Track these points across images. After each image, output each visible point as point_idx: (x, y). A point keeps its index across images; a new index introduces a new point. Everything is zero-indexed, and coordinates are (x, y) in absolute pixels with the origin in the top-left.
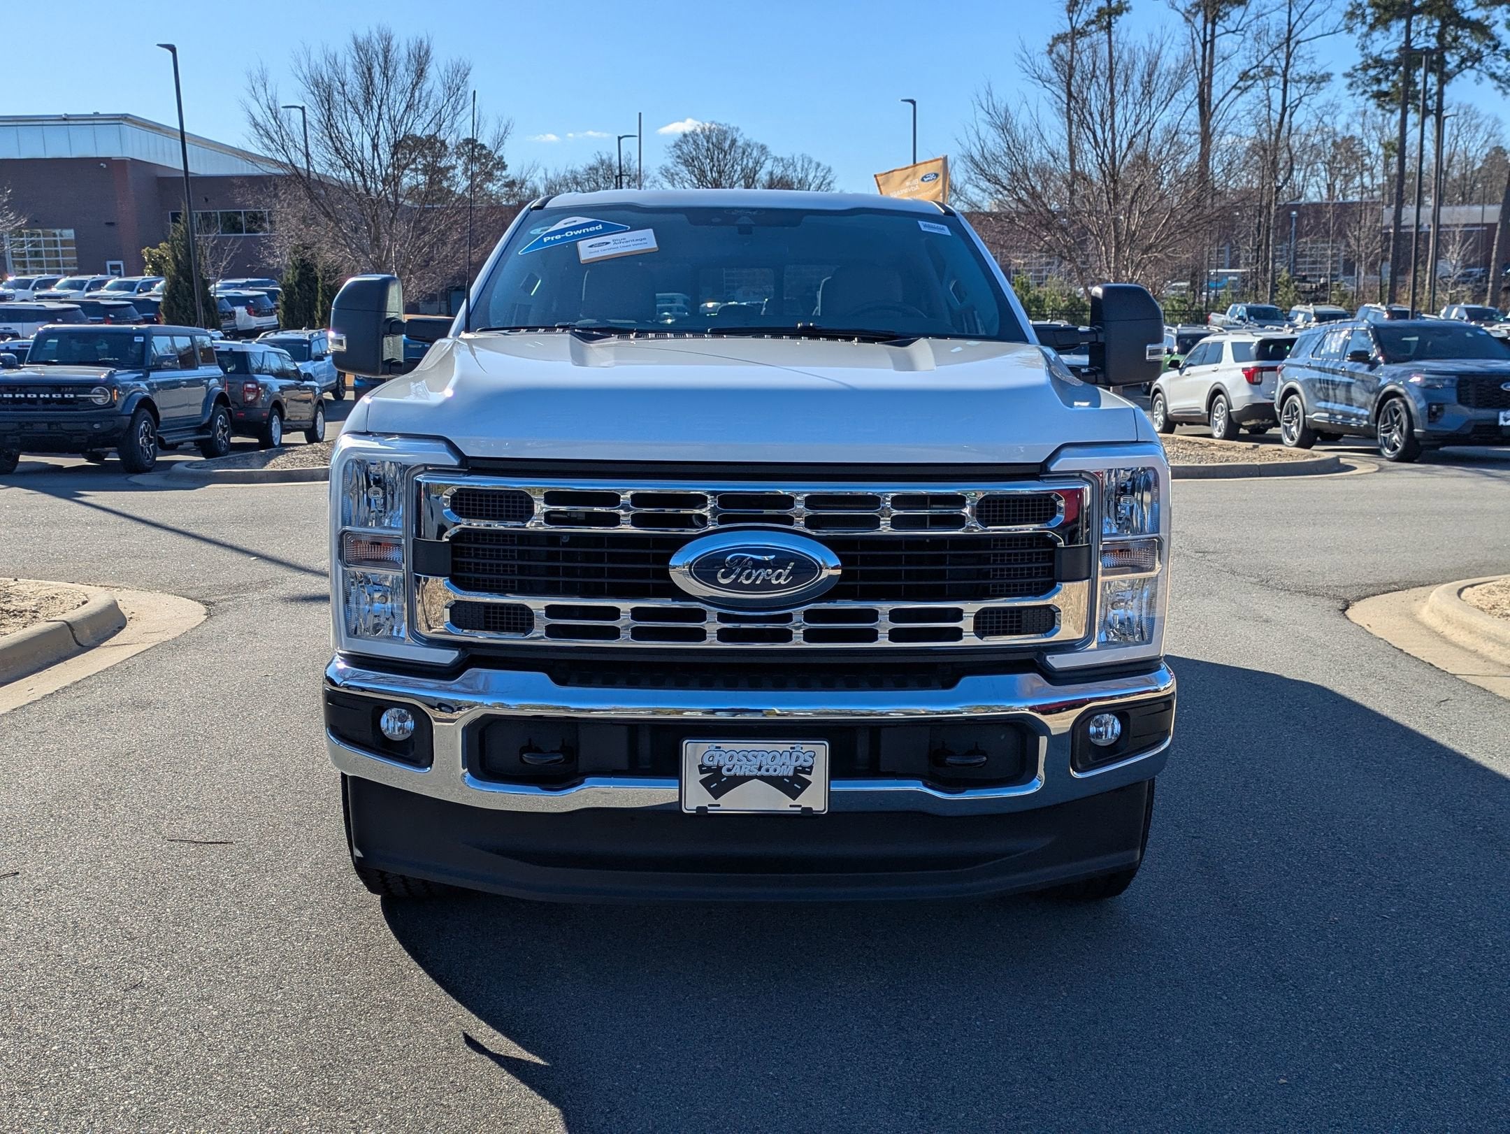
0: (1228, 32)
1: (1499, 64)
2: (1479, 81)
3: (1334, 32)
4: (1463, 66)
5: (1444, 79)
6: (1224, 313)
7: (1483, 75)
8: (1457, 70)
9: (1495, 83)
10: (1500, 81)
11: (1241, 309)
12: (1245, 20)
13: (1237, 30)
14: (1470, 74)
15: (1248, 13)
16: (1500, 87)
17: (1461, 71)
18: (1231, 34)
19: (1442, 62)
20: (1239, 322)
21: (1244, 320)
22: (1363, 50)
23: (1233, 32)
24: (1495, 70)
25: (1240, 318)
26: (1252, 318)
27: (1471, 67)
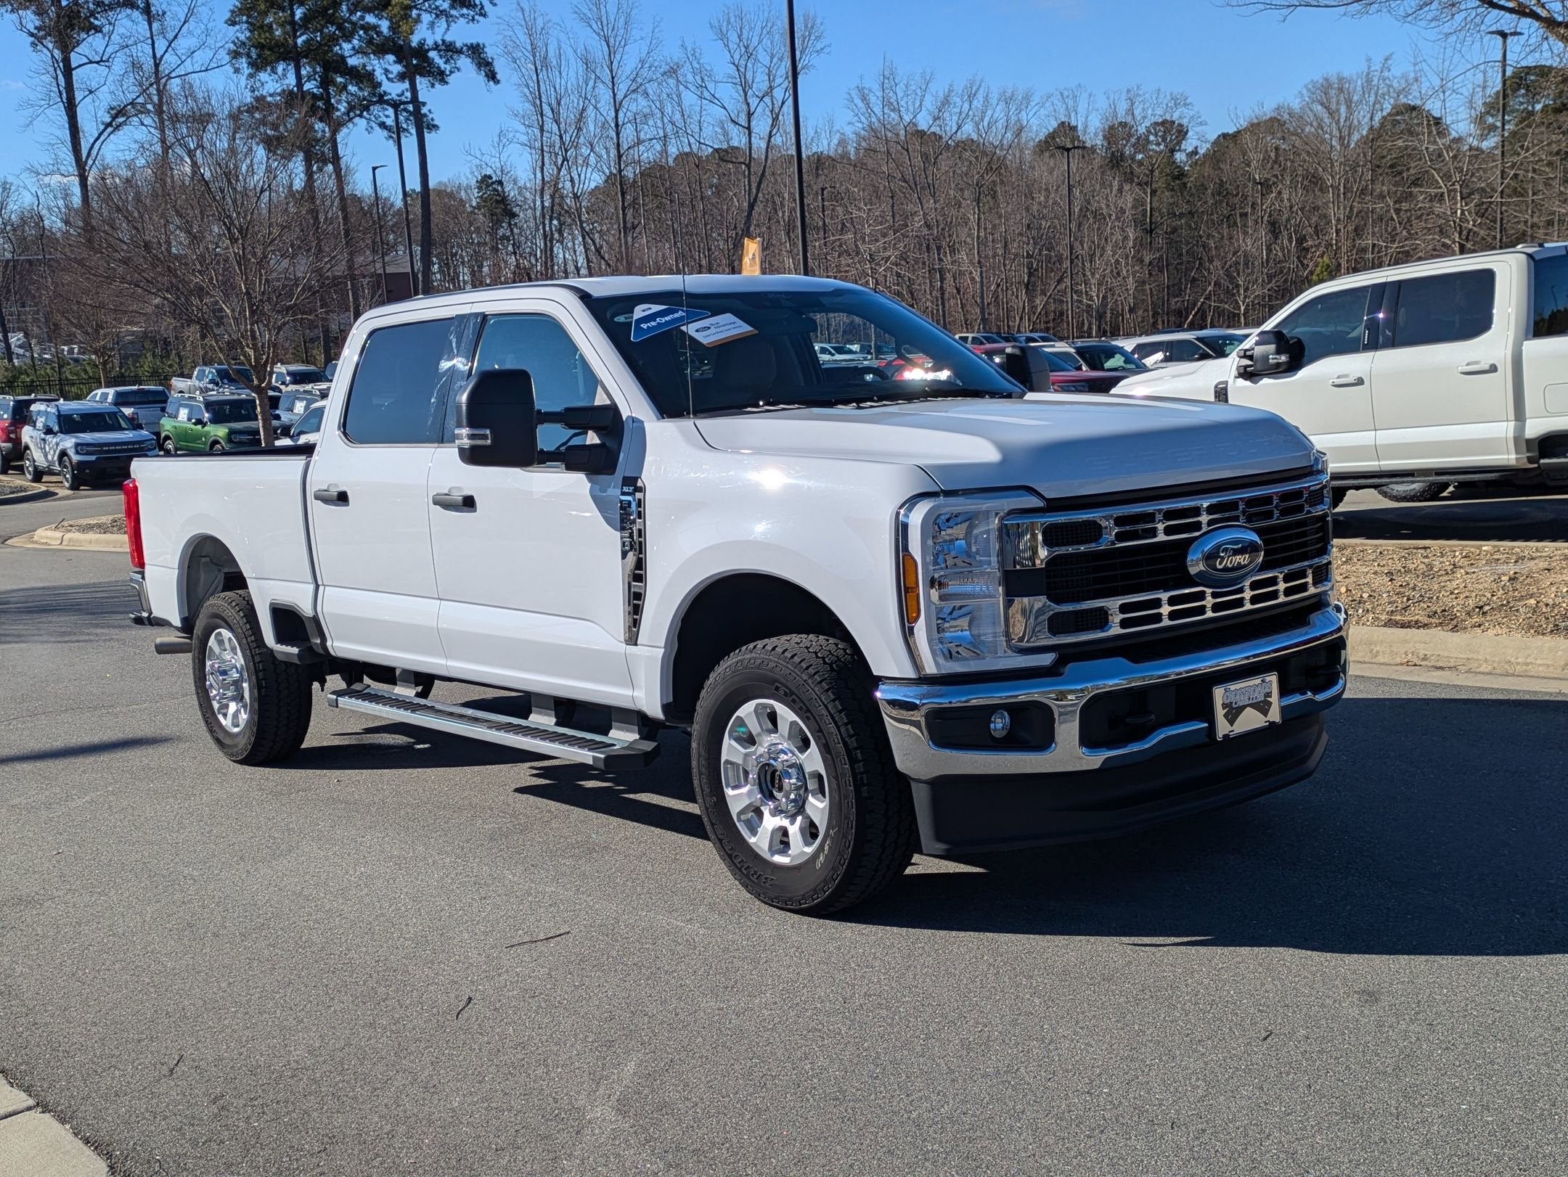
0: (91, 62)
1: (387, 113)
2: (369, 130)
3: (207, 70)
4: (352, 114)
5: (336, 127)
6: (191, 378)
7: (374, 125)
8: (346, 118)
9: (385, 133)
10: (390, 131)
11: (210, 372)
12: (110, 50)
13: (102, 61)
14: (361, 122)
15: (111, 43)
16: (391, 137)
17: (350, 120)
18: (95, 65)
19: (330, 108)
20: (211, 386)
21: (217, 384)
22: (253, 91)
23: (97, 63)
24: (384, 119)
25: (212, 382)
26: (226, 381)
27: (361, 116)
